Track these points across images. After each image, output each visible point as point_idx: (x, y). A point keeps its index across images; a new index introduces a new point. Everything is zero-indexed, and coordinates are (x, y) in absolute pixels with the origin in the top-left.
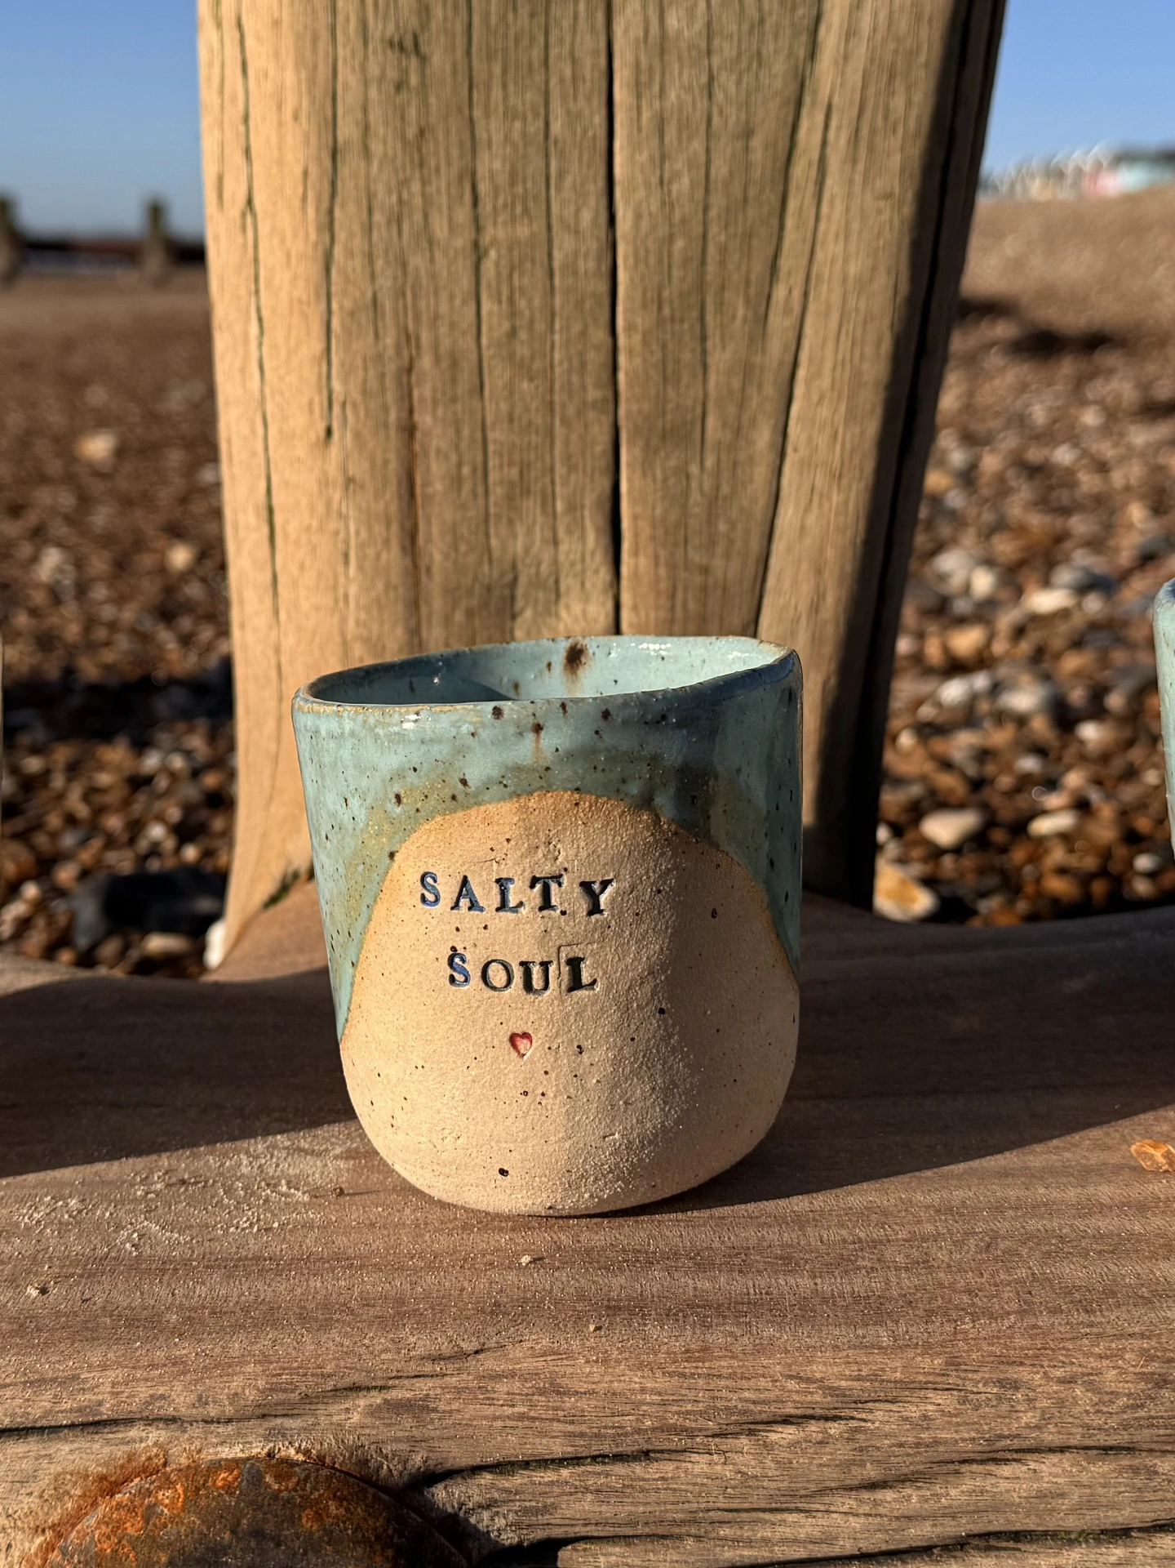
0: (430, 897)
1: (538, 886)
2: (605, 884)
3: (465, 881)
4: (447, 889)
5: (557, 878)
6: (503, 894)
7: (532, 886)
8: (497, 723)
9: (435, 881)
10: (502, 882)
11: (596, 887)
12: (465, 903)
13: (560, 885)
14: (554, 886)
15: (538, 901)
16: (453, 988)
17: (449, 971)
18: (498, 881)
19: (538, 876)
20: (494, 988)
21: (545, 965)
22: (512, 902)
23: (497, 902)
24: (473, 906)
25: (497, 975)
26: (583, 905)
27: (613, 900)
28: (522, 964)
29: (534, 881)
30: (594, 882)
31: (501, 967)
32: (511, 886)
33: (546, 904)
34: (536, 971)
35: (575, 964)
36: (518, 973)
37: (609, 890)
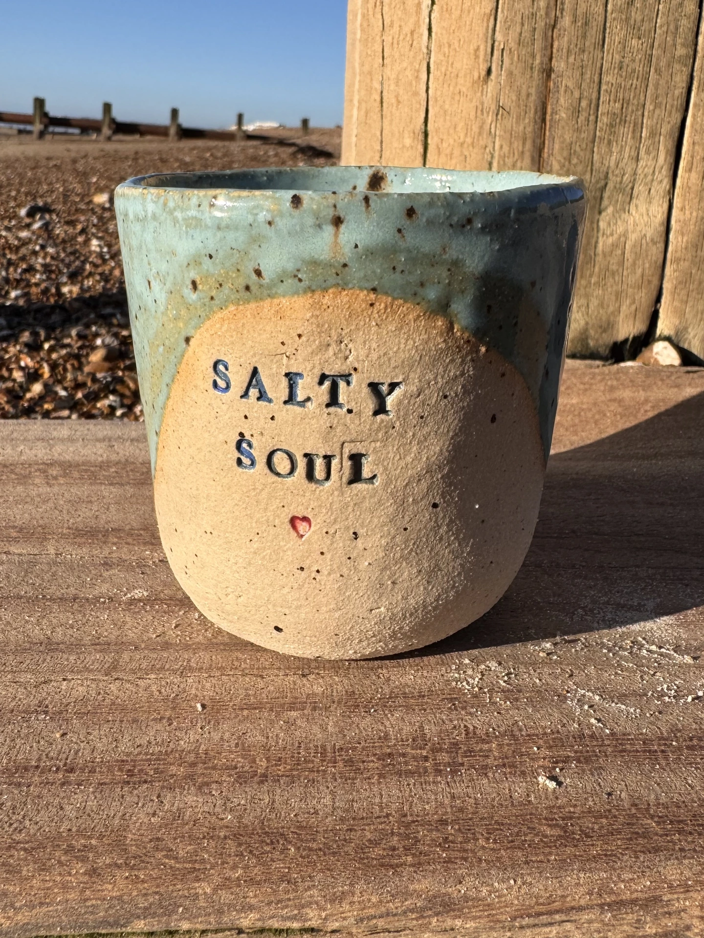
0: (222, 384)
1: (327, 384)
2: (393, 386)
3: (255, 371)
4: (238, 378)
5: (347, 378)
6: (292, 387)
7: (321, 383)
8: (296, 213)
9: (227, 369)
10: (291, 378)
11: (384, 389)
12: (254, 392)
13: (348, 383)
14: (342, 385)
15: (326, 398)
16: (240, 470)
17: (237, 455)
18: (287, 375)
19: (327, 373)
20: (278, 474)
21: (328, 459)
22: (300, 396)
23: (285, 396)
24: (262, 396)
25: (282, 463)
26: (370, 405)
27: (400, 403)
28: (306, 455)
29: (323, 378)
30: (382, 384)
31: (285, 456)
32: (300, 381)
33: (333, 401)
34: (319, 464)
35: (356, 459)
36: (302, 464)
37: (397, 392)
